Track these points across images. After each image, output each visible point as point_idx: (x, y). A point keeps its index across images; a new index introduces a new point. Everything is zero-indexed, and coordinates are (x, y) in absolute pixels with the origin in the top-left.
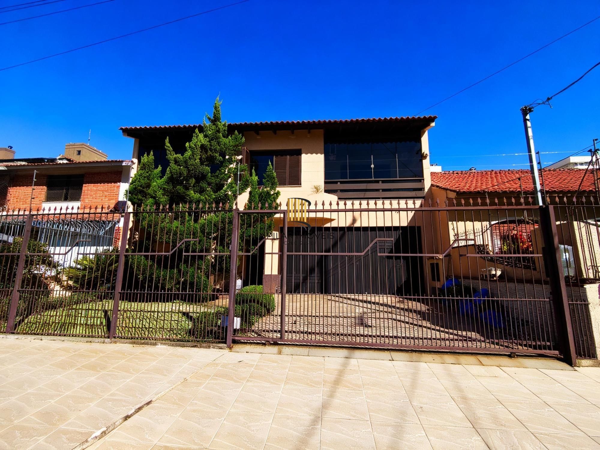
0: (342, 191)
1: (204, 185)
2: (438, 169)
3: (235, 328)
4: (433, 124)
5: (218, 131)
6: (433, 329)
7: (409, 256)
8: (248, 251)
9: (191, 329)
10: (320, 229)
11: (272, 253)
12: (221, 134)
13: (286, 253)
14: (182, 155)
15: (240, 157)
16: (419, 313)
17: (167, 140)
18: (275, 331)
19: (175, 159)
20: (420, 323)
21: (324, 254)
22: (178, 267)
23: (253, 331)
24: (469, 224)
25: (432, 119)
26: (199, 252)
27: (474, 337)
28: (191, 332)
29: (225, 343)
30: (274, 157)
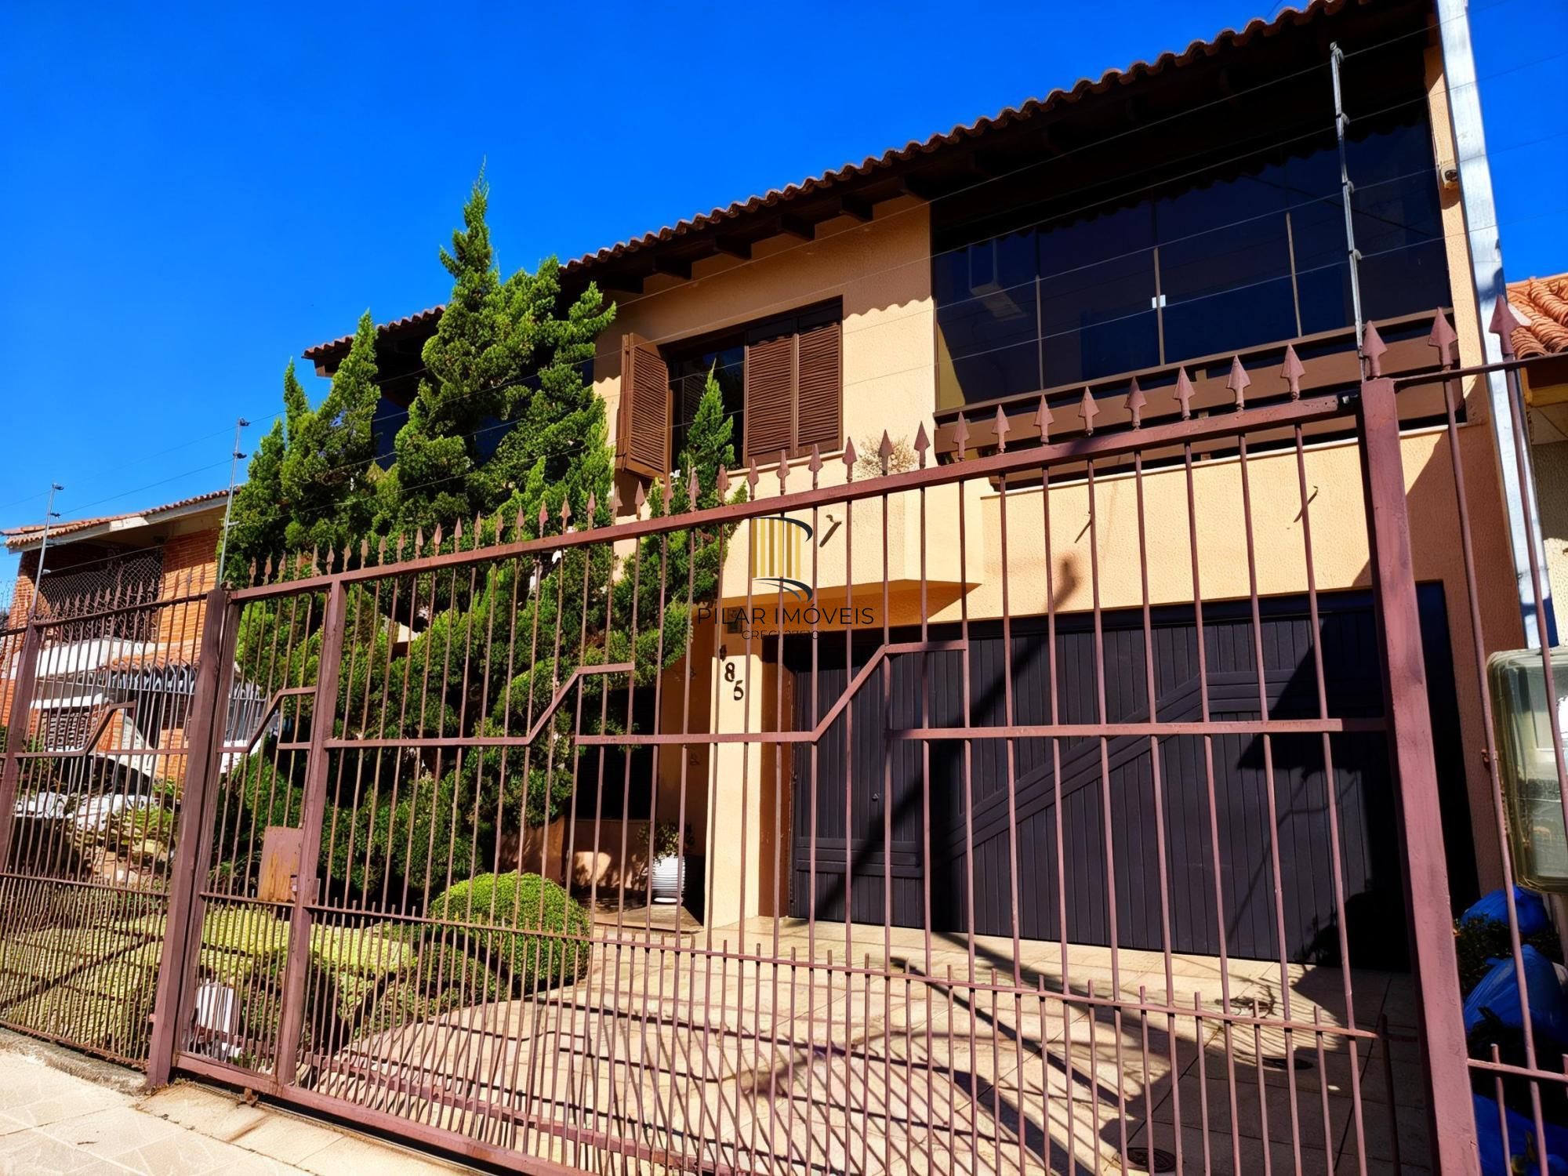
30: (747, 349)
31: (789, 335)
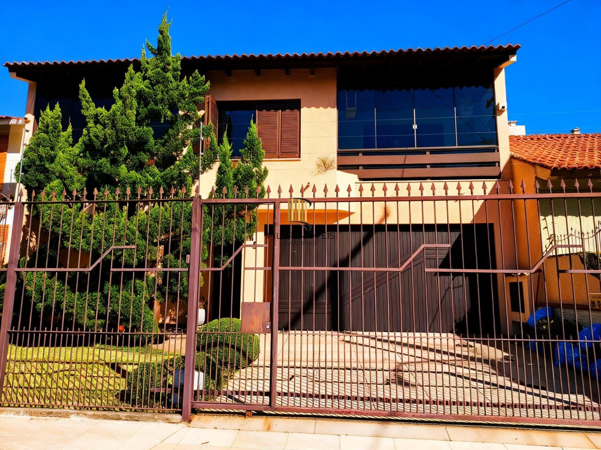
0: (367, 167)
1: (145, 157)
2: (520, 131)
3: (195, 388)
4: (514, 59)
5: (165, 70)
6: (515, 390)
7: (475, 273)
8: (216, 264)
9: (123, 392)
10: (332, 228)
11: (256, 269)
12: (169, 75)
13: (277, 267)
14: (108, 109)
15: (201, 113)
16: (492, 363)
17: (82, 86)
18: (261, 394)
19: (96, 116)
20: (494, 379)
21: (339, 269)
22: (102, 290)
23: (225, 394)
24: (573, 220)
25: (512, 51)
26: (136, 267)
27: (581, 401)
28: (124, 396)
29: (180, 413)
30: (257, 112)
31: (276, 110)
